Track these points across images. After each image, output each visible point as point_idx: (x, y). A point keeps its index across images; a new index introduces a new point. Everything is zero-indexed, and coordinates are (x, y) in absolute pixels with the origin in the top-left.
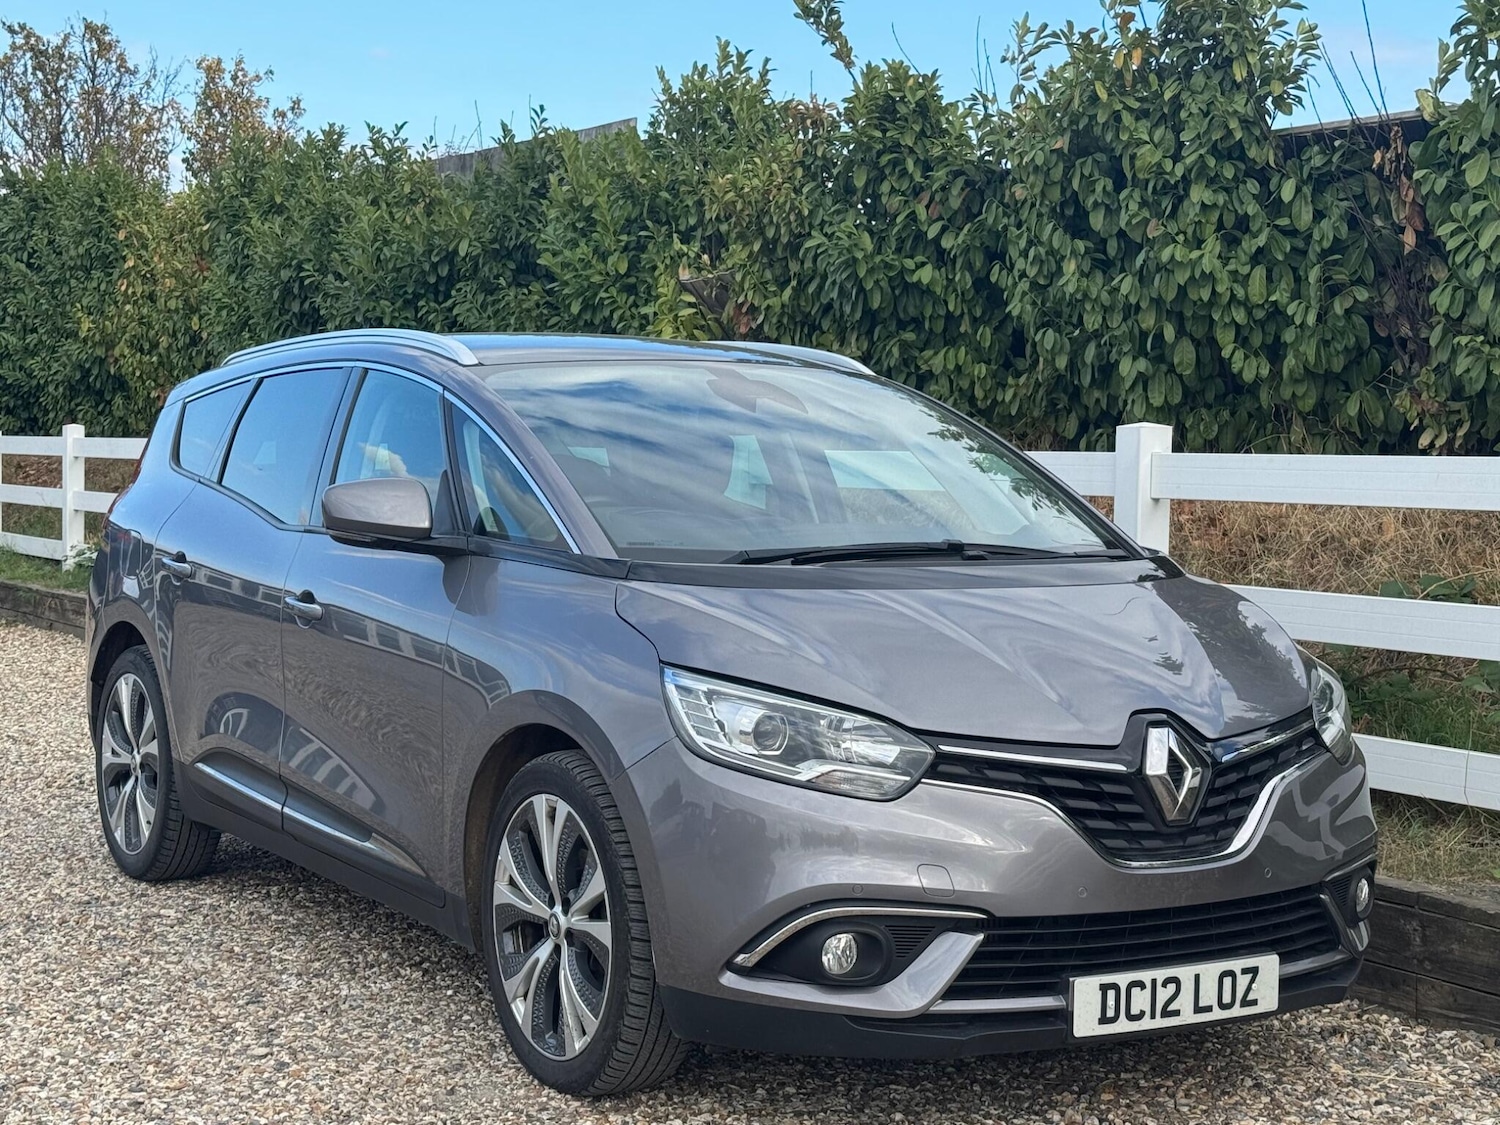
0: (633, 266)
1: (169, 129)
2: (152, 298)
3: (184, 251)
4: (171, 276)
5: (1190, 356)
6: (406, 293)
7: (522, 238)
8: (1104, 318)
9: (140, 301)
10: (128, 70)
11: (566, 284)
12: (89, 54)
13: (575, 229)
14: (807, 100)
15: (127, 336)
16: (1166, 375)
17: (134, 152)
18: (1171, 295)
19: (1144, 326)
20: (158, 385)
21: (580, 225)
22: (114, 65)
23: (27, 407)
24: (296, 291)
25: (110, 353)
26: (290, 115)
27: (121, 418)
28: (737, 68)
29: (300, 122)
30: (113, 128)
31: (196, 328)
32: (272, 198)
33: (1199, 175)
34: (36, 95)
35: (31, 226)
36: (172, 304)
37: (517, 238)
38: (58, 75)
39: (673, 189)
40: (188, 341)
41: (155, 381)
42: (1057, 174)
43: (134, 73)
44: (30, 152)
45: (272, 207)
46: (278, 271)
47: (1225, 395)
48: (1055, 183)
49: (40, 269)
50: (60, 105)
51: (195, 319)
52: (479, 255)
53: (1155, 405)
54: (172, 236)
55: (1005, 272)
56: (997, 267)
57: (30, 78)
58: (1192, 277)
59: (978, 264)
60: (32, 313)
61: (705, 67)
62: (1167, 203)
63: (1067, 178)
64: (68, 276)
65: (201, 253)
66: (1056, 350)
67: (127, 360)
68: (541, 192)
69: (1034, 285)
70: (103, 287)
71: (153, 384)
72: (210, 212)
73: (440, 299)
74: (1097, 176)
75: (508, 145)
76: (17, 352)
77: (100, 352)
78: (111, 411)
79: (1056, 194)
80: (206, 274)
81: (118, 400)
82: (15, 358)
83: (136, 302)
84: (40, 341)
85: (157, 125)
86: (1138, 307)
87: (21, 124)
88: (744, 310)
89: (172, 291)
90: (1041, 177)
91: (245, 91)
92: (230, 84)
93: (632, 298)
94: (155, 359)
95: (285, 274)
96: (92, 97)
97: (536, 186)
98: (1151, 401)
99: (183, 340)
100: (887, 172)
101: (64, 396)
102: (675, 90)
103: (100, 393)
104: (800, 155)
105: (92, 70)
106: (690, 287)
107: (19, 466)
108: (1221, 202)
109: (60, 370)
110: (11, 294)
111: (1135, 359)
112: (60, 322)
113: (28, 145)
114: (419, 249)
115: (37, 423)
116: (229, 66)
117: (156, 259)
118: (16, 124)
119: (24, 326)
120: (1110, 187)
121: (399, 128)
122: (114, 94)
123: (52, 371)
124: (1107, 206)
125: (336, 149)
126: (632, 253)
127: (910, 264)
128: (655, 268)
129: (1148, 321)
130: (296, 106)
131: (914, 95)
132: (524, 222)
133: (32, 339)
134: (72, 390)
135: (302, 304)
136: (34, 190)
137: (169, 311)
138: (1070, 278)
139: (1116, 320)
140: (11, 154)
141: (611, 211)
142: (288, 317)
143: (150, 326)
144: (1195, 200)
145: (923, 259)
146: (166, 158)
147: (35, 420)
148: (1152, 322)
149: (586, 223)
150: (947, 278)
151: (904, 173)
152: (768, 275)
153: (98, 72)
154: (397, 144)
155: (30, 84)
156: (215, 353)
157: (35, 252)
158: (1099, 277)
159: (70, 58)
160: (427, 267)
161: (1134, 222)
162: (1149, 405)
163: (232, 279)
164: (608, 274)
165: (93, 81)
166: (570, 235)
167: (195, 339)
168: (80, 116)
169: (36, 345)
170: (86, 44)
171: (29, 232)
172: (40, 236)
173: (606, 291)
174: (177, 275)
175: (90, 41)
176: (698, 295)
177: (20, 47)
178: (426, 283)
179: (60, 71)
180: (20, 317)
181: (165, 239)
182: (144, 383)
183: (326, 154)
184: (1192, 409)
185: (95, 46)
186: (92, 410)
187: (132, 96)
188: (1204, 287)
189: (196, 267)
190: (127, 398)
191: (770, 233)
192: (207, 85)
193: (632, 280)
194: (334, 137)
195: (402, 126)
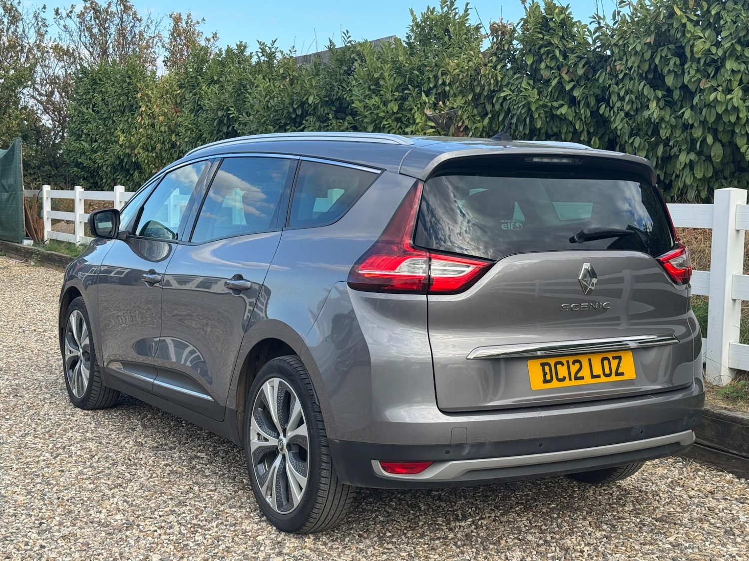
0: (401, 108)
1: (157, 47)
2: (153, 125)
3: (168, 103)
4: (162, 115)
5: (719, 152)
6: (281, 122)
7: (339, 94)
8: (672, 131)
9: (147, 127)
10: (138, 20)
11: (366, 117)
12: (119, 12)
13: (370, 89)
14: (498, 21)
15: (141, 144)
16: (704, 161)
17: (140, 58)
18: (712, 119)
19: (695, 136)
20: (156, 167)
21: (372, 87)
22: (131, 17)
23: (93, 176)
24: (225, 122)
25: (133, 152)
26: (212, 40)
27: (137, 183)
28: (450, 8)
29: (217, 43)
30: (131, 46)
31: (174, 140)
32: (212, 77)
33: (730, 55)
34: (95, 30)
35: (94, 92)
36: (163, 129)
37: (337, 95)
38: (106, 21)
39: (420, 69)
40: (170, 146)
41: (154, 165)
42: (647, 56)
43: (140, 20)
44: (92, 58)
45: (212, 81)
46: (217, 111)
47: (734, 173)
48: (646, 60)
49: (98, 112)
50: (107, 35)
51: (174, 136)
52: (319, 103)
53: (698, 177)
54: (162, 96)
55: (608, 109)
56: (604, 106)
57: (93, 22)
58: (726, 110)
59: (592, 103)
60: (96, 133)
61: (434, 8)
62: (711, 70)
63: (652, 58)
64: (112, 115)
65: (176, 104)
66: (641, 148)
67: (141, 154)
68: (349, 72)
69: (627, 114)
70: (130, 120)
71: (153, 166)
72: (181, 84)
73: (297, 126)
74: (669, 56)
75: (331, 49)
76: (88, 151)
77: (128, 151)
78: (133, 179)
79: (646, 67)
80: (178, 114)
81: (136, 174)
82: (87, 154)
83: (145, 128)
84: (99, 146)
85: (151, 45)
86: (692, 126)
87: (88, 45)
88: (461, 129)
89: (162, 122)
90: (639, 58)
91: (192, 29)
92: (184, 26)
93: (399, 124)
94: (154, 154)
95: (220, 114)
96: (121, 33)
97: (346, 69)
98: (696, 176)
99: (168, 146)
100: (544, 57)
101: (111, 172)
102: (419, 20)
103: (128, 171)
104: (495, 50)
105: (121, 19)
106: (432, 118)
107: (90, 205)
108: (742, 69)
109: (110, 159)
110: (85, 124)
111: (688, 153)
112: (109, 137)
113: (92, 54)
114: (287, 101)
115: (97, 185)
116: (184, 17)
117: (155, 107)
118: (86, 44)
119: (91, 139)
120: (678, 62)
121: (274, 42)
122: (131, 31)
123: (104, 160)
124: (675, 72)
125: (242, 54)
126: (400, 102)
127: (556, 104)
128: (411, 109)
129: (698, 133)
130: (215, 36)
131: (559, 18)
132: (340, 87)
133: (95, 145)
134: (115, 169)
135: (228, 128)
136: (95, 75)
137: (161, 132)
138: (654, 110)
139: (677, 133)
140: (84, 58)
141: (389, 81)
142: (221, 134)
143: (151, 139)
144: (728, 68)
145: (563, 103)
146: (155, 61)
147: (97, 183)
148: (700, 134)
149: (375, 86)
150: (575, 112)
151: (554, 57)
152: (475, 112)
153: (124, 20)
154: (273, 50)
155: (93, 25)
156: (184, 152)
157: (96, 104)
158: (668, 110)
159: (111, 13)
160: (291, 110)
161: (693, 80)
162: (695, 178)
163: (192, 115)
164: (387, 112)
165: (121, 25)
166: (367, 92)
167: (173, 145)
168: (116, 41)
169: (97, 148)
170: (118, 7)
171: (92, 95)
172: (98, 97)
173: (386, 121)
174: (165, 114)
175: (120, 5)
176: (436, 123)
177: (88, 8)
178: (291, 117)
179: (106, 20)
180: (89, 135)
181: (159, 98)
182: (149, 166)
183: (238, 56)
184: (717, 180)
185: (122, 7)
186: (124, 179)
187: (140, 32)
188: (732, 115)
189: (173, 111)
190: (140, 173)
191: (478, 90)
192: (175, 26)
193: (399, 115)
194: (242, 48)
195: (275, 41)
